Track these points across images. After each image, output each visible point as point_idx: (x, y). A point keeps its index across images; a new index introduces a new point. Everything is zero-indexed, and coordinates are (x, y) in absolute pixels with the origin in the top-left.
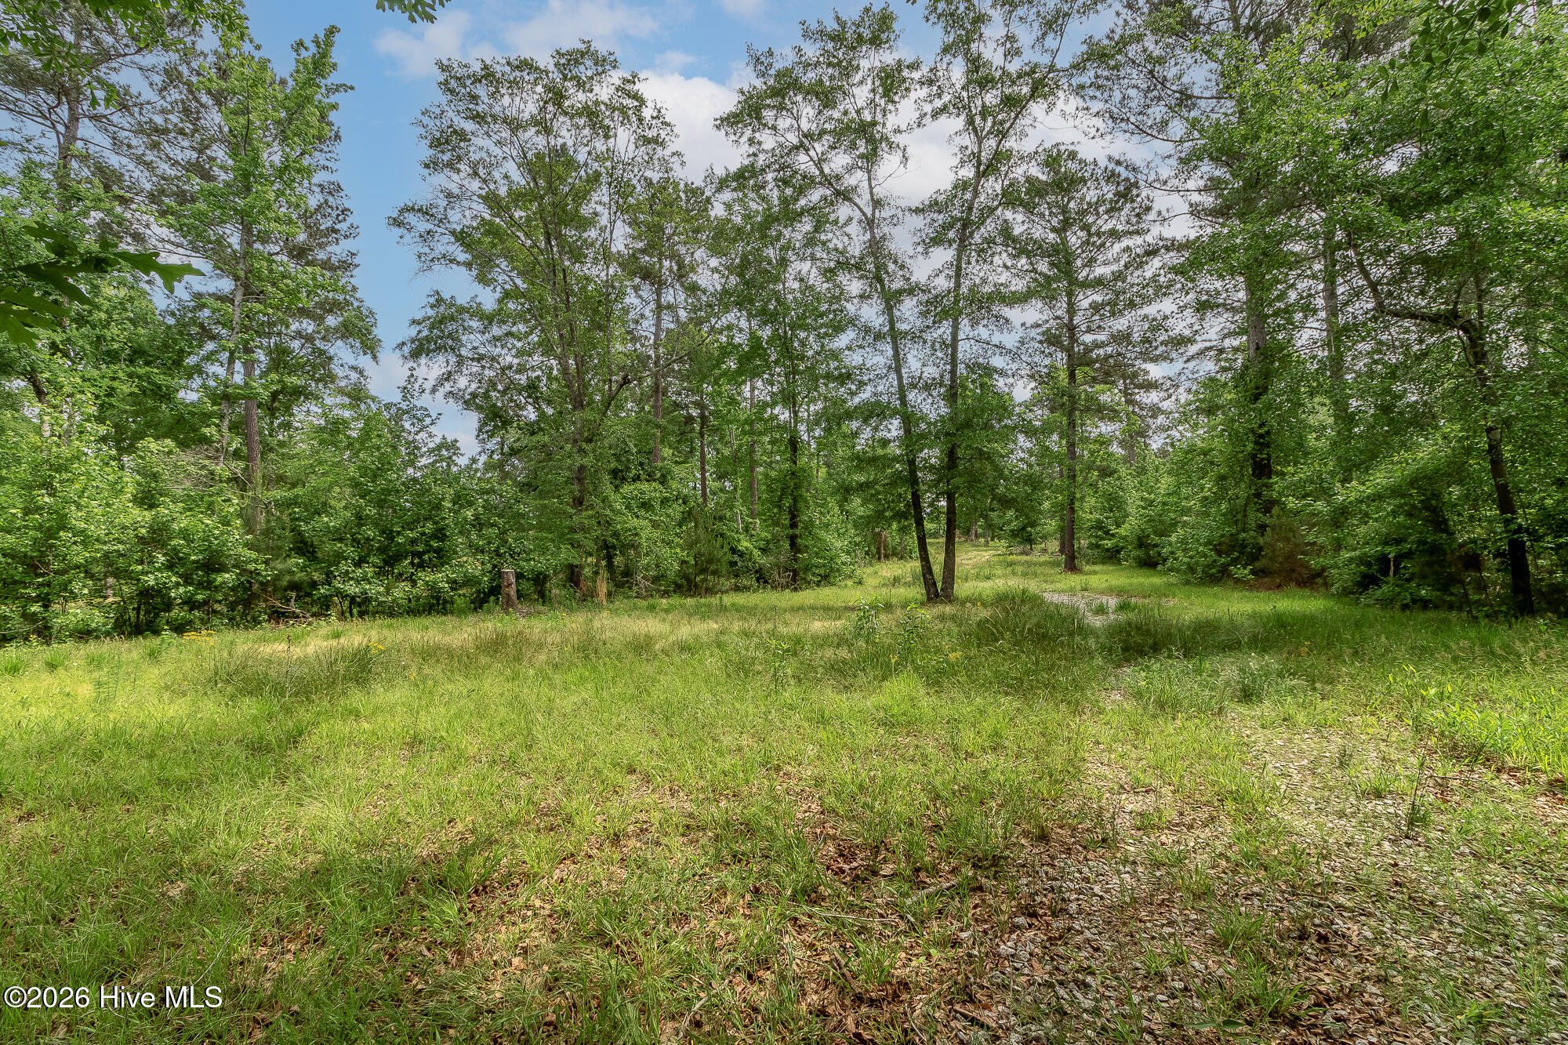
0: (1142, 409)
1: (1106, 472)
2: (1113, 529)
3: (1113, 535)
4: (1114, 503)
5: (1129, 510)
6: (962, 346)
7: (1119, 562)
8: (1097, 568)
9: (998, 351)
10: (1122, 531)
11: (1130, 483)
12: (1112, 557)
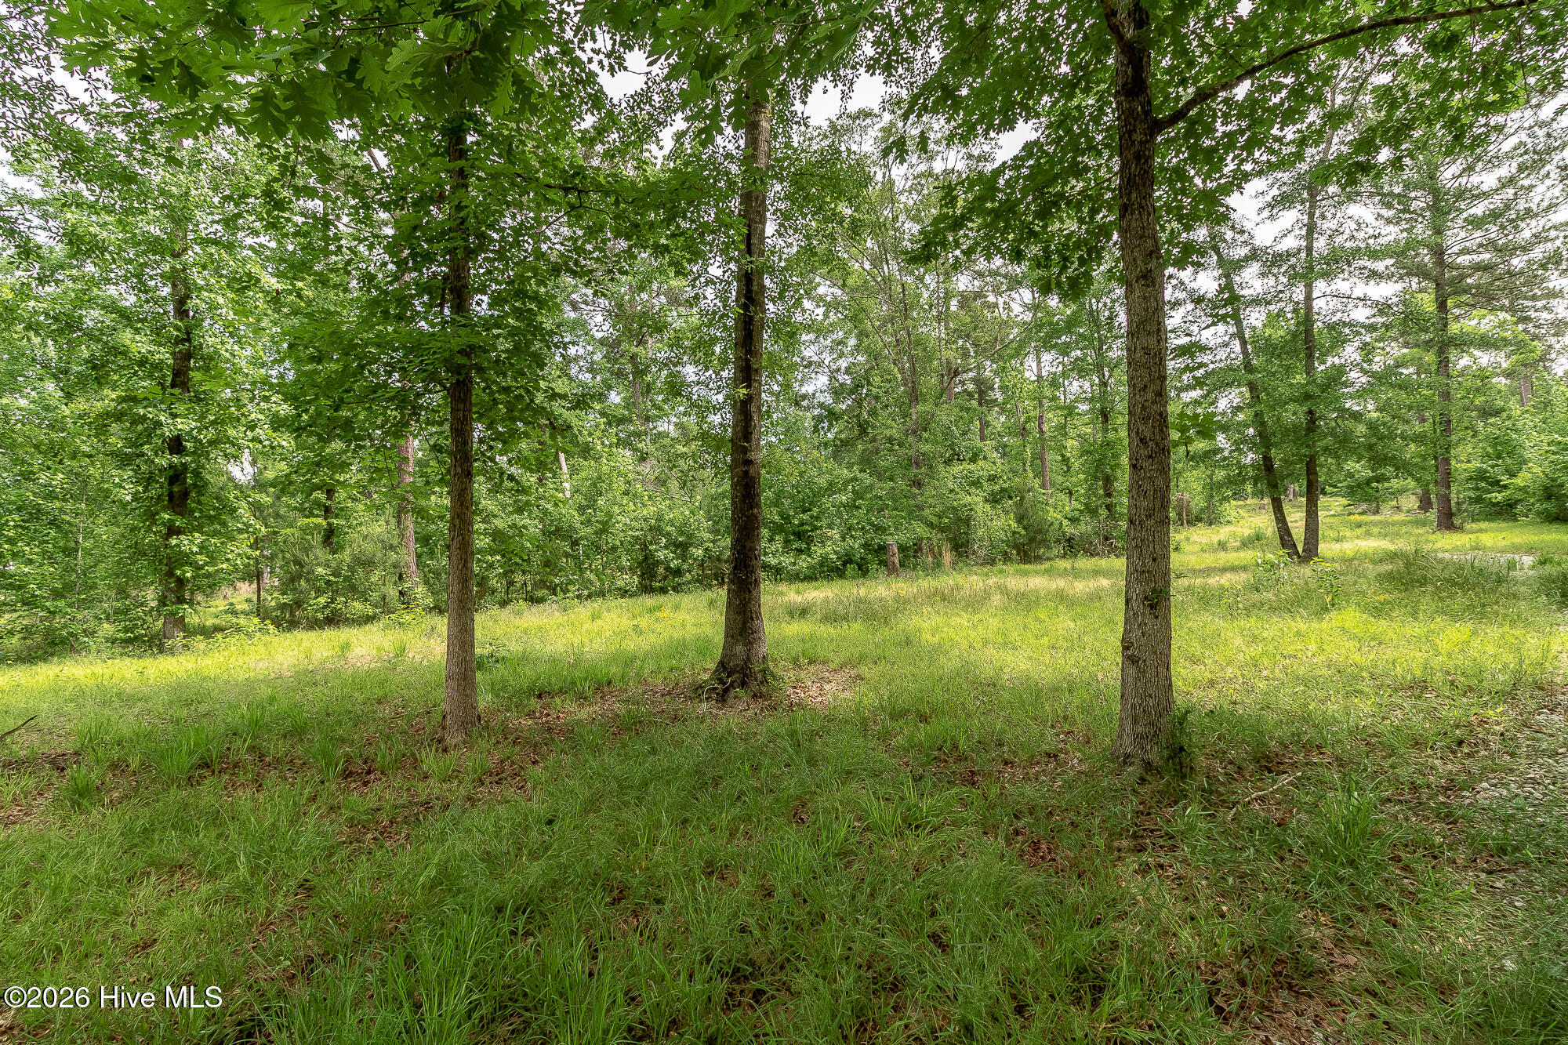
0: (1539, 327)
1: (1489, 412)
2: (1505, 480)
3: (1505, 487)
4: (1504, 449)
5: (1527, 455)
6: (1318, 304)
7: (1514, 518)
8: (1484, 525)
9: (1361, 304)
10: (1519, 481)
11: (1528, 421)
12: (1505, 511)
